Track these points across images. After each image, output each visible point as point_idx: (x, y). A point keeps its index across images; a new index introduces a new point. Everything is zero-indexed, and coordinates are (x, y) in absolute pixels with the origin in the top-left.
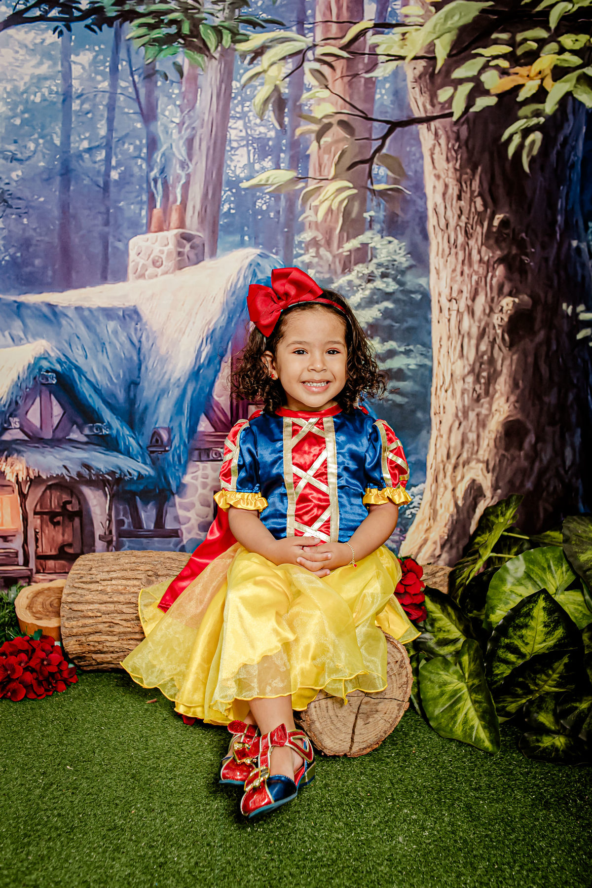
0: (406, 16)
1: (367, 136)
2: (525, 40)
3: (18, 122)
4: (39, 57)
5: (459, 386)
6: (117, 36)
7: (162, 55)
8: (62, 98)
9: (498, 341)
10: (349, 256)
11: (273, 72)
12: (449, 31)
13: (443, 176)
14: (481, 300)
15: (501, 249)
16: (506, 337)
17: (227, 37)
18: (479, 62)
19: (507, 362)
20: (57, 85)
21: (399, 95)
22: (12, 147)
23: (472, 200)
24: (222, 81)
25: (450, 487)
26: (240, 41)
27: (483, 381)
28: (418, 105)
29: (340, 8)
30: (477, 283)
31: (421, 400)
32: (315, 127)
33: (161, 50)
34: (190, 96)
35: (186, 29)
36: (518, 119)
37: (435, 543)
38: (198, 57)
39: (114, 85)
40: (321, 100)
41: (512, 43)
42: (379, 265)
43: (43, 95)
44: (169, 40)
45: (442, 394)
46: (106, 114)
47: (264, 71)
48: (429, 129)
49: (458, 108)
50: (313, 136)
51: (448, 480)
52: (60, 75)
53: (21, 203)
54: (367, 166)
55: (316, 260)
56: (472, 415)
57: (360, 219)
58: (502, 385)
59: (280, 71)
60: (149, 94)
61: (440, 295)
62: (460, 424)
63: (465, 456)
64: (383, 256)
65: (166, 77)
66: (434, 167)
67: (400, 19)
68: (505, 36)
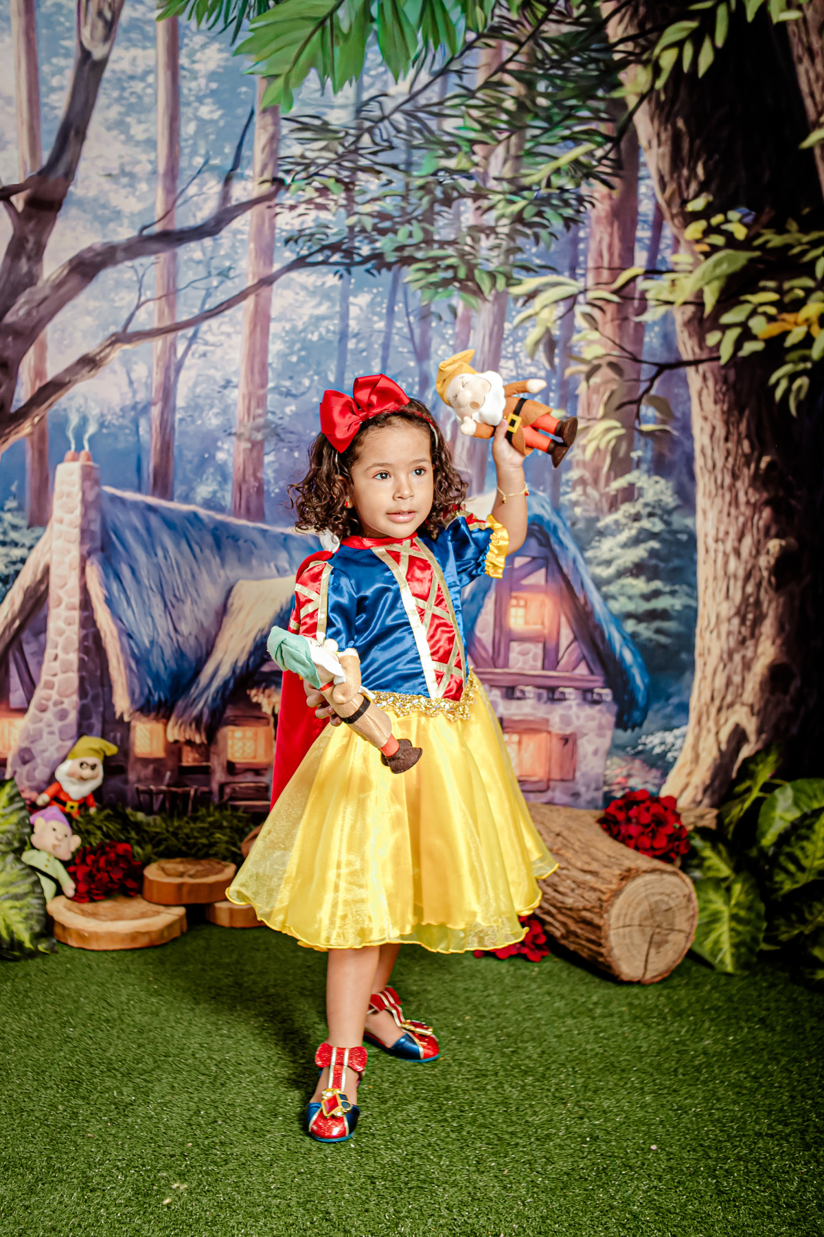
0: (676, 264)
1: (635, 376)
2: (792, 289)
3: (294, 359)
4: (317, 299)
5: (724, 628)
6: (396, 280)
7: (437, 298)
8: (338, 337)
9: (765, 583)
10: (615, 497)
11: (545, 314)
12: (718, 278)
13: (710, 417)
14: (748, 542)
15: (767, 490)
16: (773, 580)
17: (501, 282)
18: (747, 309)
19: (774, 605)
20: (334, 325)
21: (668, 340)
22: (288, 383)
23: (739, 443)
24: (495, 323)
25: (714, 730)
26: (513, 285)
27: (748, 623)
28: (687, 347)
29: (611, 255)
30: (744, 525)
31: (686, 641)
32: (585, 368)
33: (437, 293)
34: (463, 337)
35: (462, 273)
36: (784, 363)
37: (697, 787)
38: (473, 300)
39: (390, 325)
40: (590, 343)
41: (778, 290)
42: (646, 505)
43: (320, 334)
44: (445, 283)
45: (707, 635)
46: (380, 353)
47: (537, 314)
48: (697, 371)
49: (726, 352)
50: (583, 377)
51: (711, 724)
52: (338, 316)
53: (293, 438)
54: (634, 407)
55: (582, 499)
56: (737, 658)
57: (627, 458)
58: (768, 628)
59: (551, 313)
60: (424, 334)
61: (706, 536)
62: (725, 666)
63: (729, 699)
64: (649, 496)
65: (440, 318)
66: (702, 409)
67: (670, 266)
68: (771, 284)
